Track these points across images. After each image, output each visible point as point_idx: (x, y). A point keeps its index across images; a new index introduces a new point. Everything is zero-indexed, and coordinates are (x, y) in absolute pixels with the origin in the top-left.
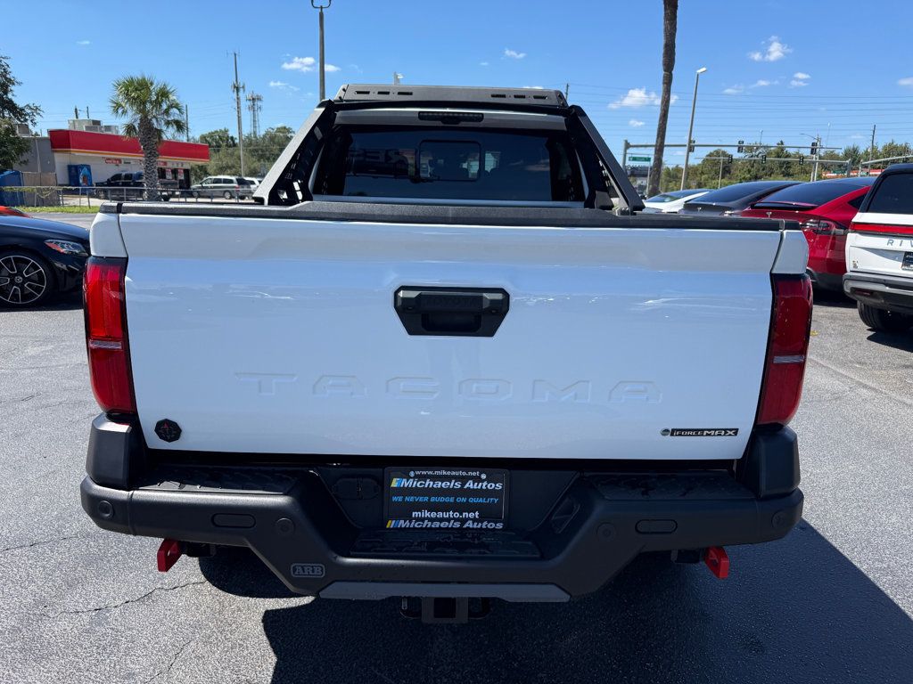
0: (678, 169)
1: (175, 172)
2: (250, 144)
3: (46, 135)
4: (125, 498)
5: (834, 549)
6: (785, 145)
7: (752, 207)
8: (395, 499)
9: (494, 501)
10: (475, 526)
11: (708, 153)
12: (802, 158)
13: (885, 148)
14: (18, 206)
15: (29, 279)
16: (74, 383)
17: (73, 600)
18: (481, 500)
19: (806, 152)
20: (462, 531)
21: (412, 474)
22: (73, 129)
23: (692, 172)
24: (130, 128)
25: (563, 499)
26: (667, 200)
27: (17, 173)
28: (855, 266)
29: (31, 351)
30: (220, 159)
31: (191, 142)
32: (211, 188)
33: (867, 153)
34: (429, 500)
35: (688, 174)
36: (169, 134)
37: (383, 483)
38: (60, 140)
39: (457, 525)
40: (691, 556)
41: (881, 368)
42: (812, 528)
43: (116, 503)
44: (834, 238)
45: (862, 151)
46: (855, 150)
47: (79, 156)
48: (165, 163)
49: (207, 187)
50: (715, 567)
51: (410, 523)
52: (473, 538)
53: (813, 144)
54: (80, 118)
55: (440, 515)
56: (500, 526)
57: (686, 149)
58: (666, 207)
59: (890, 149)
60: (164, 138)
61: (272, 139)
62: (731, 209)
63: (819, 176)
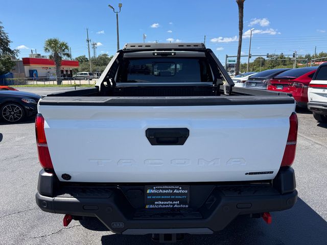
0: (245, 64)
1: (67, 71)
2: (93, 60)
3: (21, 60)
4: (51, 200)
6: (284, 54)
7: (273, 78)
8: (148, 197)
9: (184, 197)
10: (178, 207)
11: (256, 58)
12: (290, 59)
13: (320, 54)
14: (12, 85)
15: (16, 113)
16: (32, 150)
18: (180, 197)
19: (291, 57)
20: (173, 209)
21: (154, 188)
22: (31, 57)
24: (51, 57)
25: (210, 196)
26: (242, 76)
27: (12, 73)
28: (311, 99)
29: (17, 139)
30: (83, 66)
31: (72, 60)
32: (80, 76)
33: (313, 56)
34: (161, 197)
35: (249, 66)
36: (64, 58)
37: (144, 191)
38: (26, 61)
39: (172, 206)
40: (257, 215)
41: (322, 137)
43: (48, 202)
44: (303, 89)
45: (311, 56)
46: (309, 55)
47: (33, 67)
48: (63, 68)
49: (78, 76)
50: (266, 219)
51: (154, 206)
52: (178, 211)
53: (294, 54)
54: (33, 53)
55: (165, 203)
56: (187, 206)
57: (248, 57)
58: (242, 79)
59: (322, 55)
60: (63, 59)
61: (100, 58)
62: (265, 79)
63: (296, 65)
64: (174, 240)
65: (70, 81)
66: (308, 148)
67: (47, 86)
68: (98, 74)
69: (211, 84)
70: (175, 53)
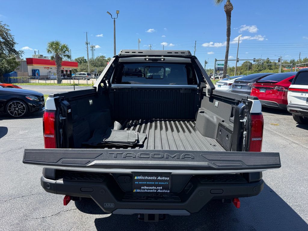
0: (233, 68)
1: (66, 71)
2: (91, 62)
3: (25, 60)
4: (54, 183)
5: (281, 198)
6: (270, 59)
7: (257, 82)
8: (136, 183)
9: (166, 183)
10: (161, 191)
11: (244, 62)
12: (275, 63)
13: (304, 59)
14: (16, 83)
15: (20, 109)
17: (35, 215)
18: (163, 183)
19: (277, 62)
20: (157, 193)
21: (141, 175)
22: (34, 58)
23: (238, 69)
24: (52, 58)
25: (188, 183)
26: (229, 79)
27: (16, 72)
28: (291, 102)
29: (21, 133)
30: (81, 66)
31: (72, 61)
32: (78, 76)
33: (298, 61)
34: (146, 183)
36: (65, 59)
37: (132, 178)
38: (30, 61)
39: (155, 191)
40: (229, 201)
41: (300, 136)
42: (274, 191)
44: (284, 92)
45: (296, 61)
46: (294, 61)
47: (36, 67)
48: (63, 68)
49: (77, 76)
50: (236, 204)
51: (141, 190)
52: (161, 195)
53: (279, 59)
54: (36, 54)
55: (150, 188)
56: (169, 191)
57: (236, 61)
58: (229, 82)
59: (306, 60)
60: (63, 60)
61: (98, 60)
62: (250, 82)
63: (282, 69)
64: (157, 219)
65: (69, 80)
66: (285, 147)
67: (48, 84)
68: (95, 74)
69: (196, 86)
70: (164, 59)
